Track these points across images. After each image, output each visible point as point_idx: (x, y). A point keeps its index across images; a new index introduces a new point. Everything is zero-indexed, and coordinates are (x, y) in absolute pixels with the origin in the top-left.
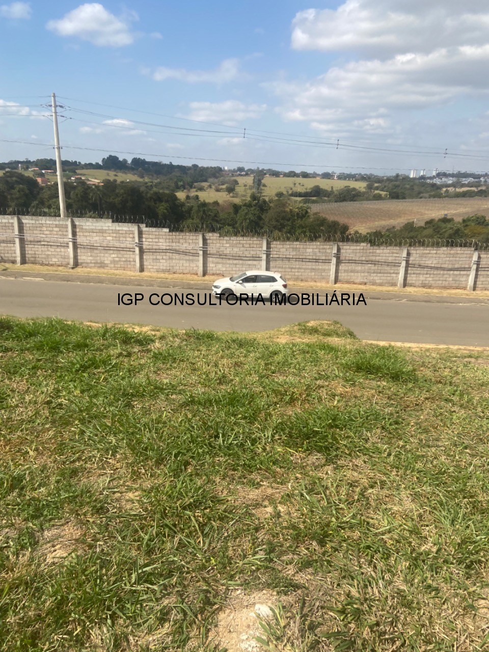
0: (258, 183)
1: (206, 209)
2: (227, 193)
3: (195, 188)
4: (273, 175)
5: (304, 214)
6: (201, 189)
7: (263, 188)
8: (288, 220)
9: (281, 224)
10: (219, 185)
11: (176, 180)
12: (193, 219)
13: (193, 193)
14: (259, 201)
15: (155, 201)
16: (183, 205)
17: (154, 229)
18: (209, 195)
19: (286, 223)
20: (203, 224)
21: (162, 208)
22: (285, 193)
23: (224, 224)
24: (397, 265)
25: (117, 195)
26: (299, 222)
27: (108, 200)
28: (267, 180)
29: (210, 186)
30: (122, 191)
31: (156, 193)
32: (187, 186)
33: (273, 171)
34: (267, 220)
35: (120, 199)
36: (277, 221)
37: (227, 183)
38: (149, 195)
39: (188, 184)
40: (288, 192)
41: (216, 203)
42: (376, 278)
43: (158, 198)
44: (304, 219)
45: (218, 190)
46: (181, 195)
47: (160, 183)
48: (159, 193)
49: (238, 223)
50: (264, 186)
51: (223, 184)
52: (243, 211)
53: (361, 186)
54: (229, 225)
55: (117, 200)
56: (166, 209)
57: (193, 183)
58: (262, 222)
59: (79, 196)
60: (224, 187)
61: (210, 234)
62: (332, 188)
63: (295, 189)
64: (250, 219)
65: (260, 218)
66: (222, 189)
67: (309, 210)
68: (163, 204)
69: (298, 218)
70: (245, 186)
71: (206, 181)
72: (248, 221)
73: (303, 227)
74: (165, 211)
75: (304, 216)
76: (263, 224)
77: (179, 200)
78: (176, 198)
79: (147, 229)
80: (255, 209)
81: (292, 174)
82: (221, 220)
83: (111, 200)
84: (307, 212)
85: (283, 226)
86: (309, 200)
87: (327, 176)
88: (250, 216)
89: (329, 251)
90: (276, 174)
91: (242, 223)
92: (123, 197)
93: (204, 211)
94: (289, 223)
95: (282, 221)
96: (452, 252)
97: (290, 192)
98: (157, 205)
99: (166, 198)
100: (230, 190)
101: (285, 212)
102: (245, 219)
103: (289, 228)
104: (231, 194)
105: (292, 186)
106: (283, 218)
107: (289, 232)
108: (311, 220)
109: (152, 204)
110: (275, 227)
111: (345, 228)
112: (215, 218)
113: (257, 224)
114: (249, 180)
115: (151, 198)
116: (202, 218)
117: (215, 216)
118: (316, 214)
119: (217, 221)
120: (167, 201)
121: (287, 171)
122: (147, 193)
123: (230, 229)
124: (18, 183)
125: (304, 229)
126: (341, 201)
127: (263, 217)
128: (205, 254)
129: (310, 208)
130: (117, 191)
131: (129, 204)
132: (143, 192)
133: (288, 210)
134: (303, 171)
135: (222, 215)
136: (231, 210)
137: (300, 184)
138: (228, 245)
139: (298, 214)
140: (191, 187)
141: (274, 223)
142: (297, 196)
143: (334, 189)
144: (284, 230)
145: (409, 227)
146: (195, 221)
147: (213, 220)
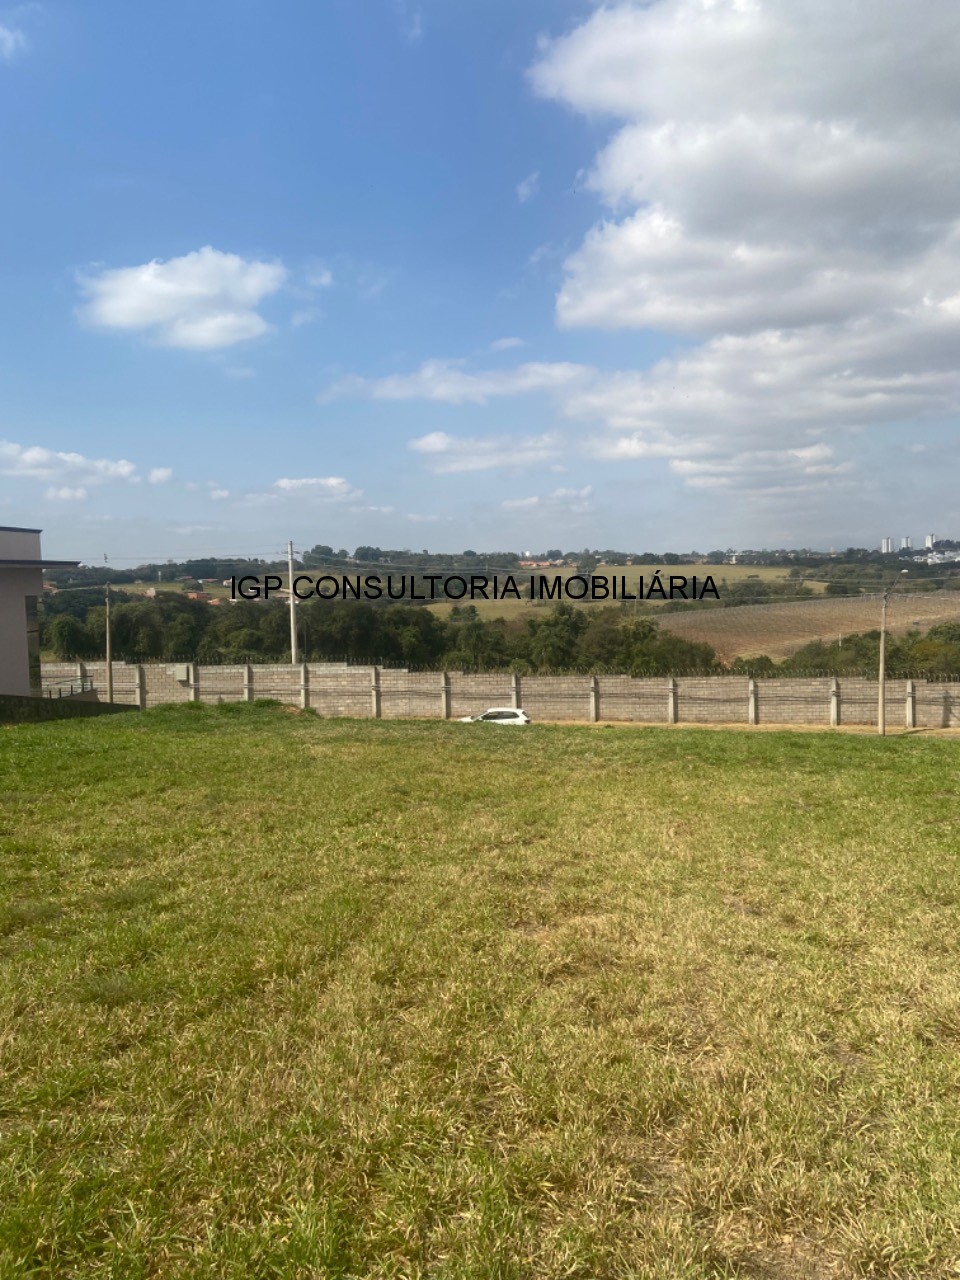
1: (481, 632)
4: (613, 561)
5: (646, 633)
8: (622, 644)
9: (609, 652)
12: (460, 650)
13: (465, 603)
14: (570, 614)
15: (396, 623)
16: (443, 627)
17: (393, 670)
18: (489, 609)
19: (617, 649)
20: (476, 657)
21: (408, 636)
23: (512, 656)
24: (664, 697)
25: (335, 620)
26: (637, 647)
27: (319, 629)
28: (601, 571)
30: (343, 612)
31: (398, 612)
33: (616, 554)
34: (584, 645)
35: (340, 624)
36: (602, 646)
38: (386, 616)
41: (501, 621)
42: (642, 714)
43: (402, 620)
44: (646, 641)
46: (441, 609)
48: (403, 611)
49: (536, 651)
52: (543, 632)
54: (521, 657)
55: (335, 628)
56: (415, 636)
58: (574, 650)
59: (274, 625)
61: (453, 673)
62: (724, 580)
64: (552, 645)
65: (571, 643)
67: (655, 627)
68: (410, 628)
69: (636, 639)
72: (550, 649)
73: (644, 655)
74: (413, 639)
75: (645, 636)
76: (578, 652)
77: (438, 619)
78: (429, 617)
79: (385, 671)
80: (562, 629)
81: (648, 559)
82: (507, 649)
83: (325, 628)
84: (651, 630)
85: (612, 654)
86: (679, 604)
87: (717, 558)
88: (554, 640)
89: (586, 685)
90: (620, 559)
91: (541, 652)
92: (344, 622)
93: (479, 637)
94: (622, 649)
95: (610, 647)
98: (399, 631)
99: (414, 618)
101: (614, 631)
102: (546, 646)
103: (622, 657)
106: (612, 642)
107: (623, 664)
108: (658, 643)
109: (391, 629)
110: (598, 657)
112: (498, 646)
113: (566, 653)
115: (390, 620)
116: (475, 647)
117: (498, 643)
118: (665, 633)
119: (500, 652)
120: (416, 624)
121: (641, 554)
122: (383, 613)
123: (522, 662)
124: (179, 610)
125: (646, 658)
126: (736, 605)
127: (578, 641)
128: (448, 694)
129: (657, 624)
130: (335, 613)
131: (354, 632)
133: (620, 627)
134: (669, 551)
135: (509, 641)
136: (526, 632)
138: (473, 683)
139: (635, 634)
141: (597, 650)
143: (728, 582)
144: (615, 661)
146: (462, 653)
147: (492, 649)
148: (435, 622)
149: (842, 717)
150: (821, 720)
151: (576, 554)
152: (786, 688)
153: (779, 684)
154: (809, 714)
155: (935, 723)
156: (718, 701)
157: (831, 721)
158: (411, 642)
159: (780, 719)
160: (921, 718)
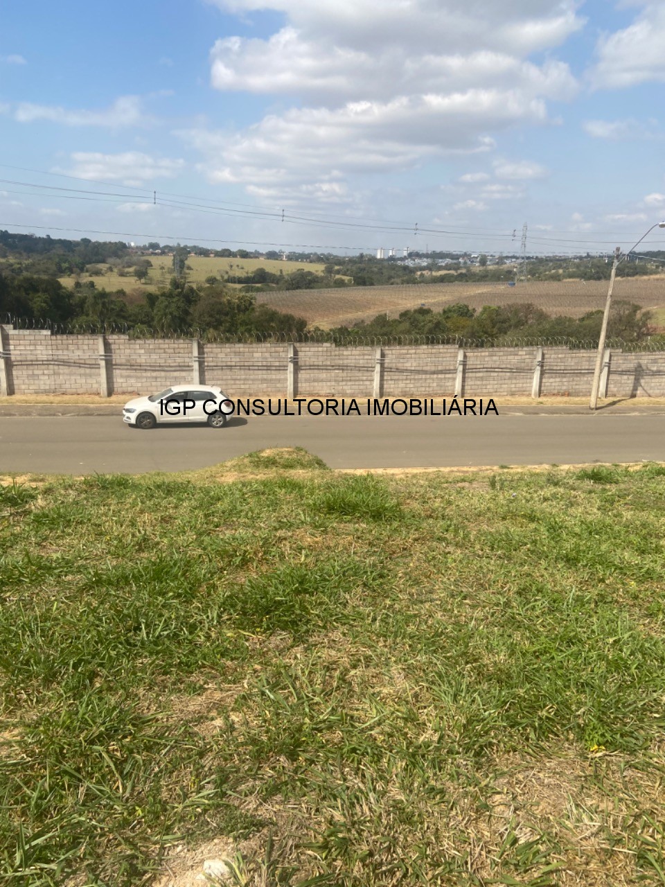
0: (181, 265)
1: (106, 300)
2: (136, 278)
3: (87, 271)
4: (200, 254)
5: (247, 307)
6: (98, 273)
7: (187, 271)
8: (226, 314)
9: (217, 320)
10: (124, 267)
11: (57, 260)
12: (87, 315)
13: (85, 278)
14: (183, 289)
15: (26, 290)
16: (70, 295)
17: (27, 332)
18: (109, 282)
19: (223, 318)
20: (103, 322)
21: (38, 301)
22: (219, 278)
23: (135, 322)
24: (370, 369)
26: (241, 317)
28: (192, 260)
29: (111, 269)
31: (27, 280)
32: (74, 269)
33: (201, 249)
34: (196, 314)
36: (211, 316)
37: (135, 264)
38: (16, 282)
39: (77, 267)
40: (222, 277)
41: (121, 293)
42: (345, 387)
43: (32, 286)
44: (247, 313)
45: (122, 275)
46: (67, 282)
47: (33, 265)
48: (33, 278)
49: (156, 319)
50: (189, 268)
51: (130, 267)
52: (162, 303)
53: (318, 269)
54: (143, 323)
56: (45, 302)
57: (83, 264)
58: (189, 318)
60: (131, 270)
61: (115, 337)
62: (281, 271)
63: (231, 273)
64: (171, 314)
65: (187, 313)
66: (128, 273)
67: (253, 301)
68: (40, 294)
69: (239, 311)
70: (162, 268)
71: (104, 261)
72: (170, 317)
73: (247, 324)
74: (44, 305)
75: (248, 309)
76: (192, 320)
77: (65, 288)
78: (59, 286)
79: (16, 332)
80: (178, 300)
81: (226, 253)
82: (130, 316)
84: (251, 304)
85: (220, 323)
86: (252, 287)
87: (272, 255)
88: (172, 310)
89: (283, 355)
90: (204, 253)
91: (161, 319)
93: (104, 304)
94: (228, 318)
95: (218, 316)
96: (434, 351)
97: (226, 277)
98: (30, 296)
99: (44, 286)
100: (141, 274)
101: (221, 303)
102: (166, 315)
103: (227, 325)
104: (143, 280)
105: (228, 268)
106: (219, 312)
107: (229, 331)
108: (257, 314)
109: (22, 295)
110: (209, 325)
111: (302, 324)
112: (122, 313)
113: (183, 321)
114: (168, 260)
115: (20, 287)
116: (101, 313)
117: (121, 310)
118: (262, 306)
119: (124, 318)
120: (45, 291)
121: (219, 249)
122: (14, 279)
123: (144, 327)
125: (249, 327)
126: (294, 289)
127: (191, 310)
128: (110, 366)
129: (255, 299)
132: (6, 278)
133: (224, 300)
134: (241, 249)
135: (131, 309)
136: (144, 302)
137: (238, 266)
138: (143, 351)
139: (239, 306)
140: (82, 270)
141: (207, 319)
142: (235, 282)
143: (284, 273)
144: (222, 328)
145: (381, 321)
146: (90, 318)
147: (118, 315)
148: (64, 291)
149: (542, 388)
150: (524, 392)
151: (170, 247)
152: (494, 358)
153: (487, 354)
154: (513, 386)
155: (624, 393)
156: (425, 372)
157: (533, 392)
158: (42, 307)
159: (485, 391)
160: (612, 388)
